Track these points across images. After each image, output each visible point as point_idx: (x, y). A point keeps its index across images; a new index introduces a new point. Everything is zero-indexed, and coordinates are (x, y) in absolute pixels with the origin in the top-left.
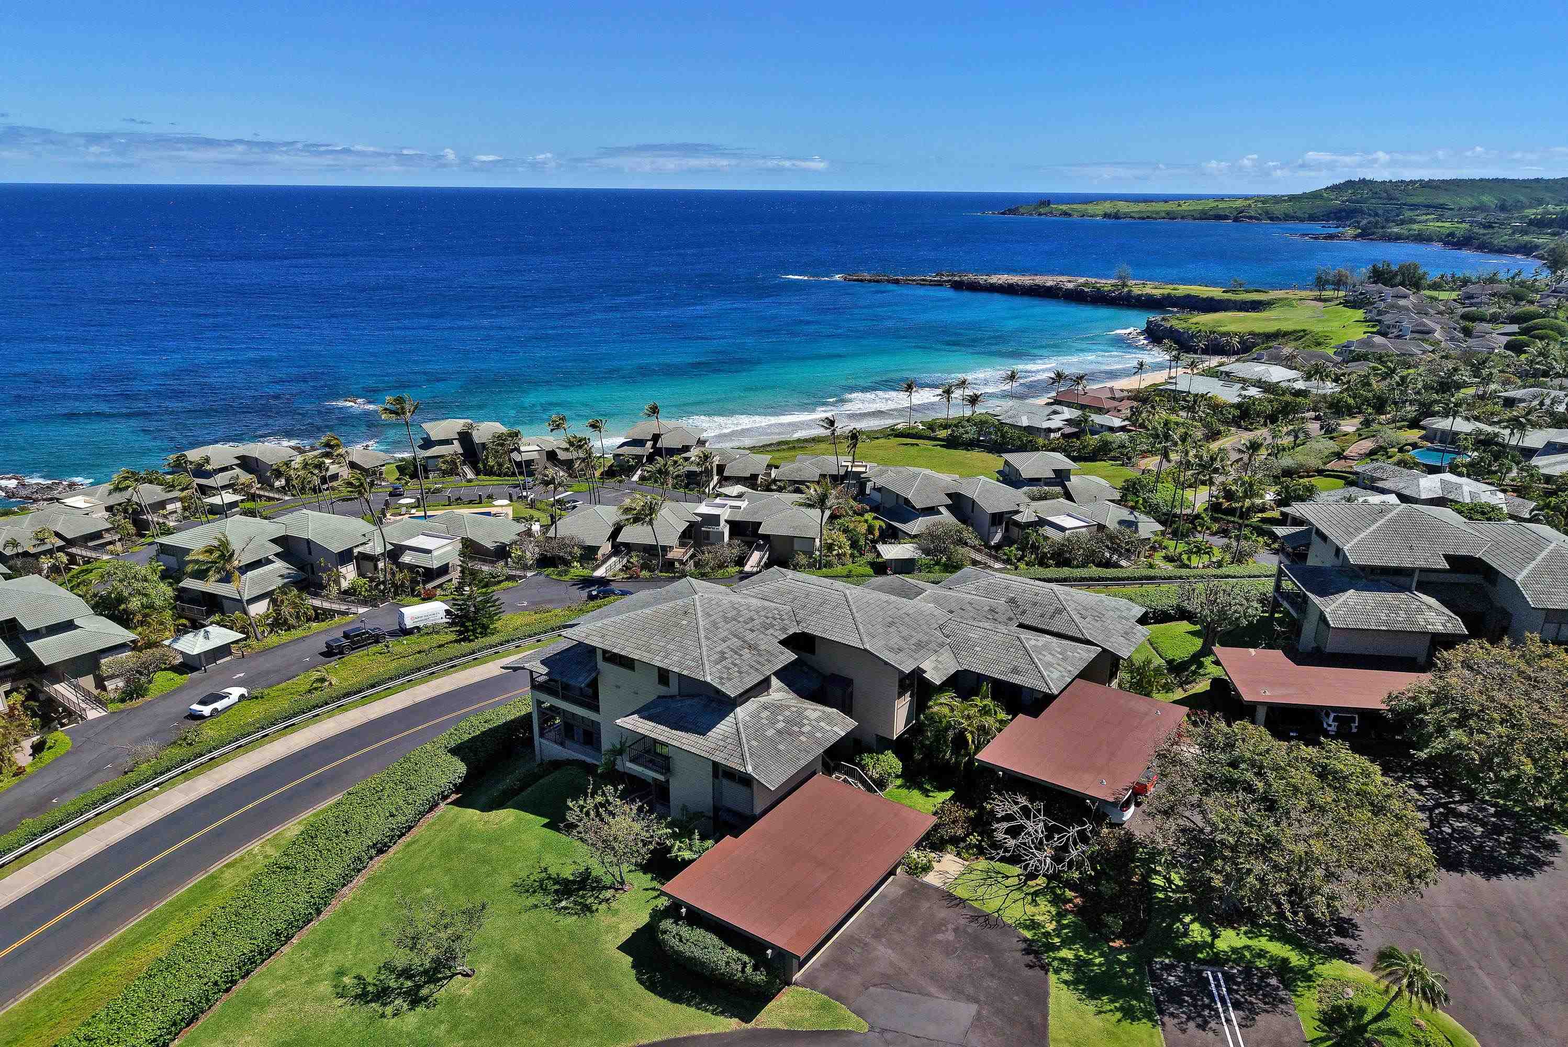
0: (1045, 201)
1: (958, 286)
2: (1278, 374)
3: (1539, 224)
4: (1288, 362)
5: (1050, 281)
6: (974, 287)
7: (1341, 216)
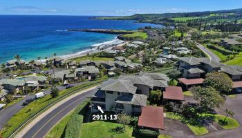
0: (95, 17)
1: (87, 31)
2: (140, 43)
3: (161, 20)
4: (141, 41)
5: (101, 30)
6: (90, 31)
7: (136, 19)
